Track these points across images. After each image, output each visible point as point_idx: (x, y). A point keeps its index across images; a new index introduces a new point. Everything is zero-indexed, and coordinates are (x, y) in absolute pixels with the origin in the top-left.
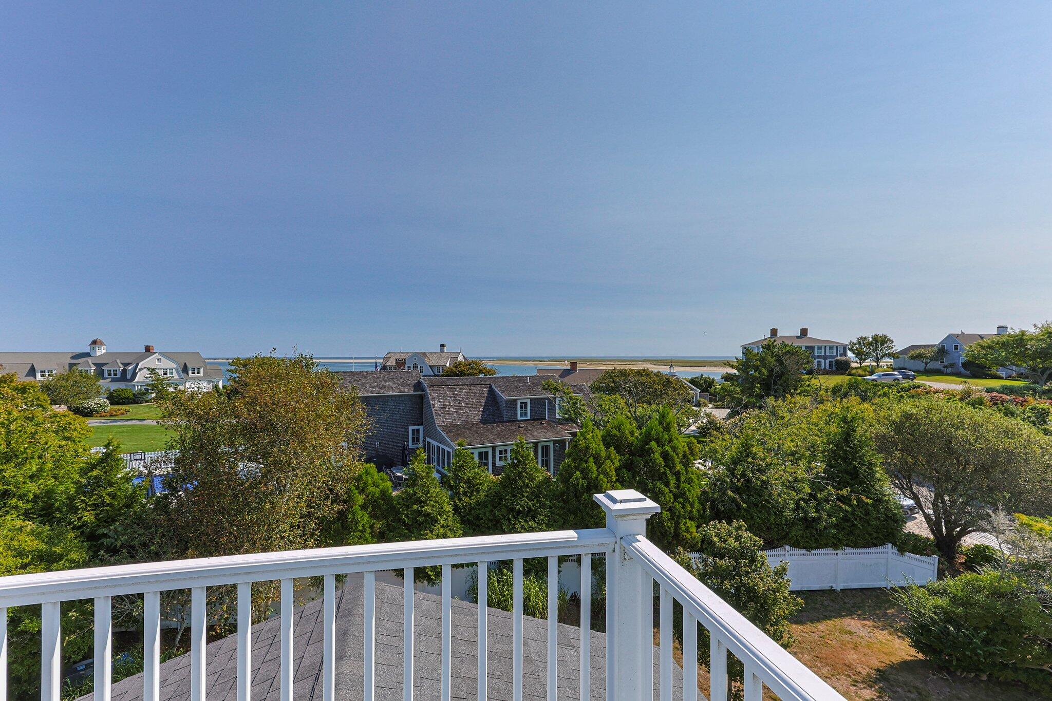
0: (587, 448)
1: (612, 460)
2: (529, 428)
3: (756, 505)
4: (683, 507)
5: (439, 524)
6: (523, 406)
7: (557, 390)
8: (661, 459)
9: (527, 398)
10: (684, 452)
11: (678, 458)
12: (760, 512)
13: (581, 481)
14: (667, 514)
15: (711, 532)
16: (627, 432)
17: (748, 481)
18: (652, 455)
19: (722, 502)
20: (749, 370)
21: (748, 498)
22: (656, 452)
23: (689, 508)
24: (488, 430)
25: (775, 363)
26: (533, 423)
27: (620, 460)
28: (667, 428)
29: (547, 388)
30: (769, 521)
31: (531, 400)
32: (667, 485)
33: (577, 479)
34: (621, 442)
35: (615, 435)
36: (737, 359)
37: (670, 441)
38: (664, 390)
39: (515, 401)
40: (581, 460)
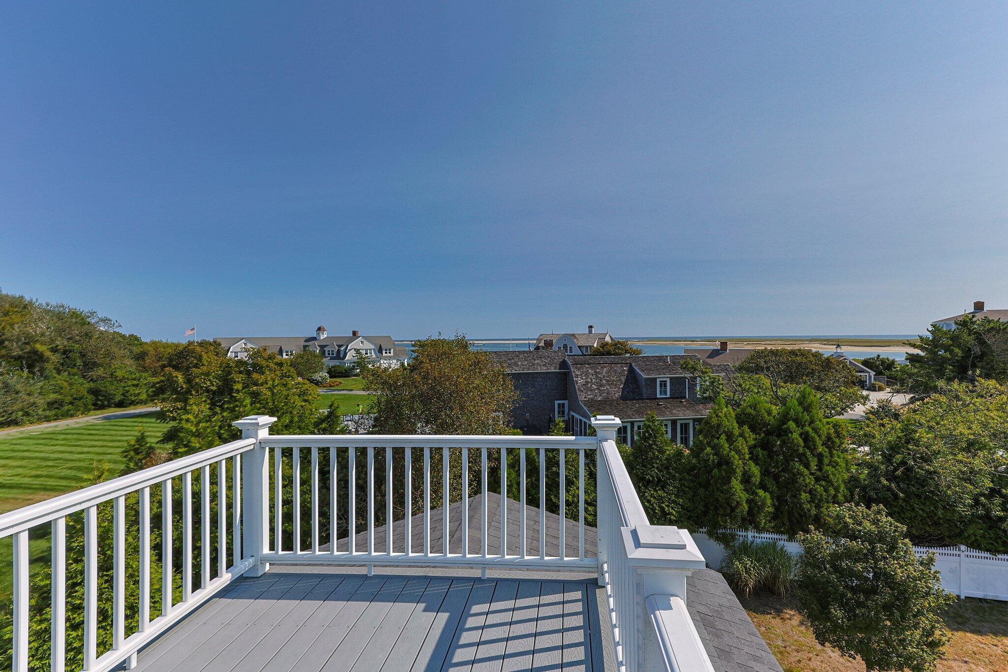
0: (719, 425)
1: (745, 438)
2: (668, 405)
3: (919, 496)
4: (826, 491)
5: (575, 486)
6: (663, 384)
7: (695, 370)
8: (800, 439)
9: (666, 377)
10: (828, 434)
11: (820, 439)
12: (924, 504)
13: (711, 456)
14: (806, 496)
15: (845, 513)
16: (763, 411)
17: (909, 469)
18: (790, 435)
19: (874, 489)
20: (936, 350)
21: (908, 488)
22: (795, 432)
23: (832, 492)
24: (628, 407)
25: (973, 342)
26: (673, 401)
27: (755, 439)
28: (807, 409)
29: (685, 368)
30: (935, 515)
31: (671, 378)
32: (807, 466)
33: (708, 454)
34: (757, 421)
35: (750, 414)
36: (921, 337)
37: (812, 422)
38: (822, 371)
39: (655, 379)
40: (713, 436)
